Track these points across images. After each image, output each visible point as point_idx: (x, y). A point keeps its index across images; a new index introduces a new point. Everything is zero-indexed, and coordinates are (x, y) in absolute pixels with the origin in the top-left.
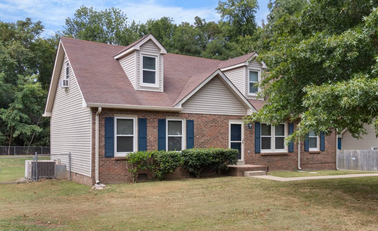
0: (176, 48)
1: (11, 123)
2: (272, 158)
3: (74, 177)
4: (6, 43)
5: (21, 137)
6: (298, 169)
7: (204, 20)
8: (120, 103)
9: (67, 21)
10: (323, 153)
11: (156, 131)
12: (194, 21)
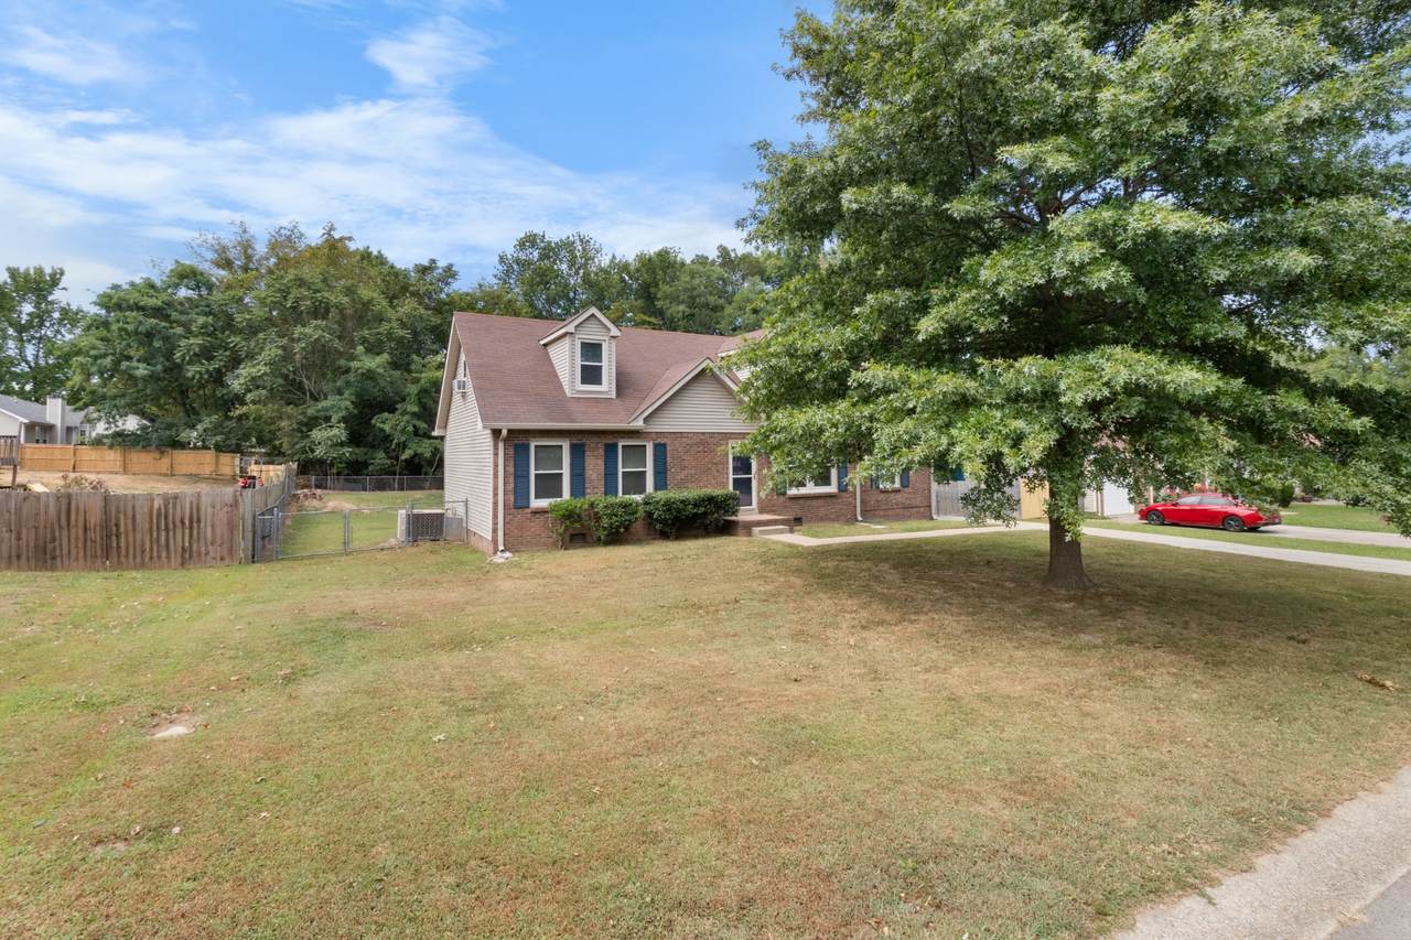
0: (683, 302)
1: (398, 438)
2: (809, 502)
3: (473, 538)
4: (395, 302)
5: (417, 461)
6: (857, 521)
7: (734, 250)
8: (539, 422)
9: (501, 258)
10: (906, 490)
11: (601, 462)
12: (717, 253)
